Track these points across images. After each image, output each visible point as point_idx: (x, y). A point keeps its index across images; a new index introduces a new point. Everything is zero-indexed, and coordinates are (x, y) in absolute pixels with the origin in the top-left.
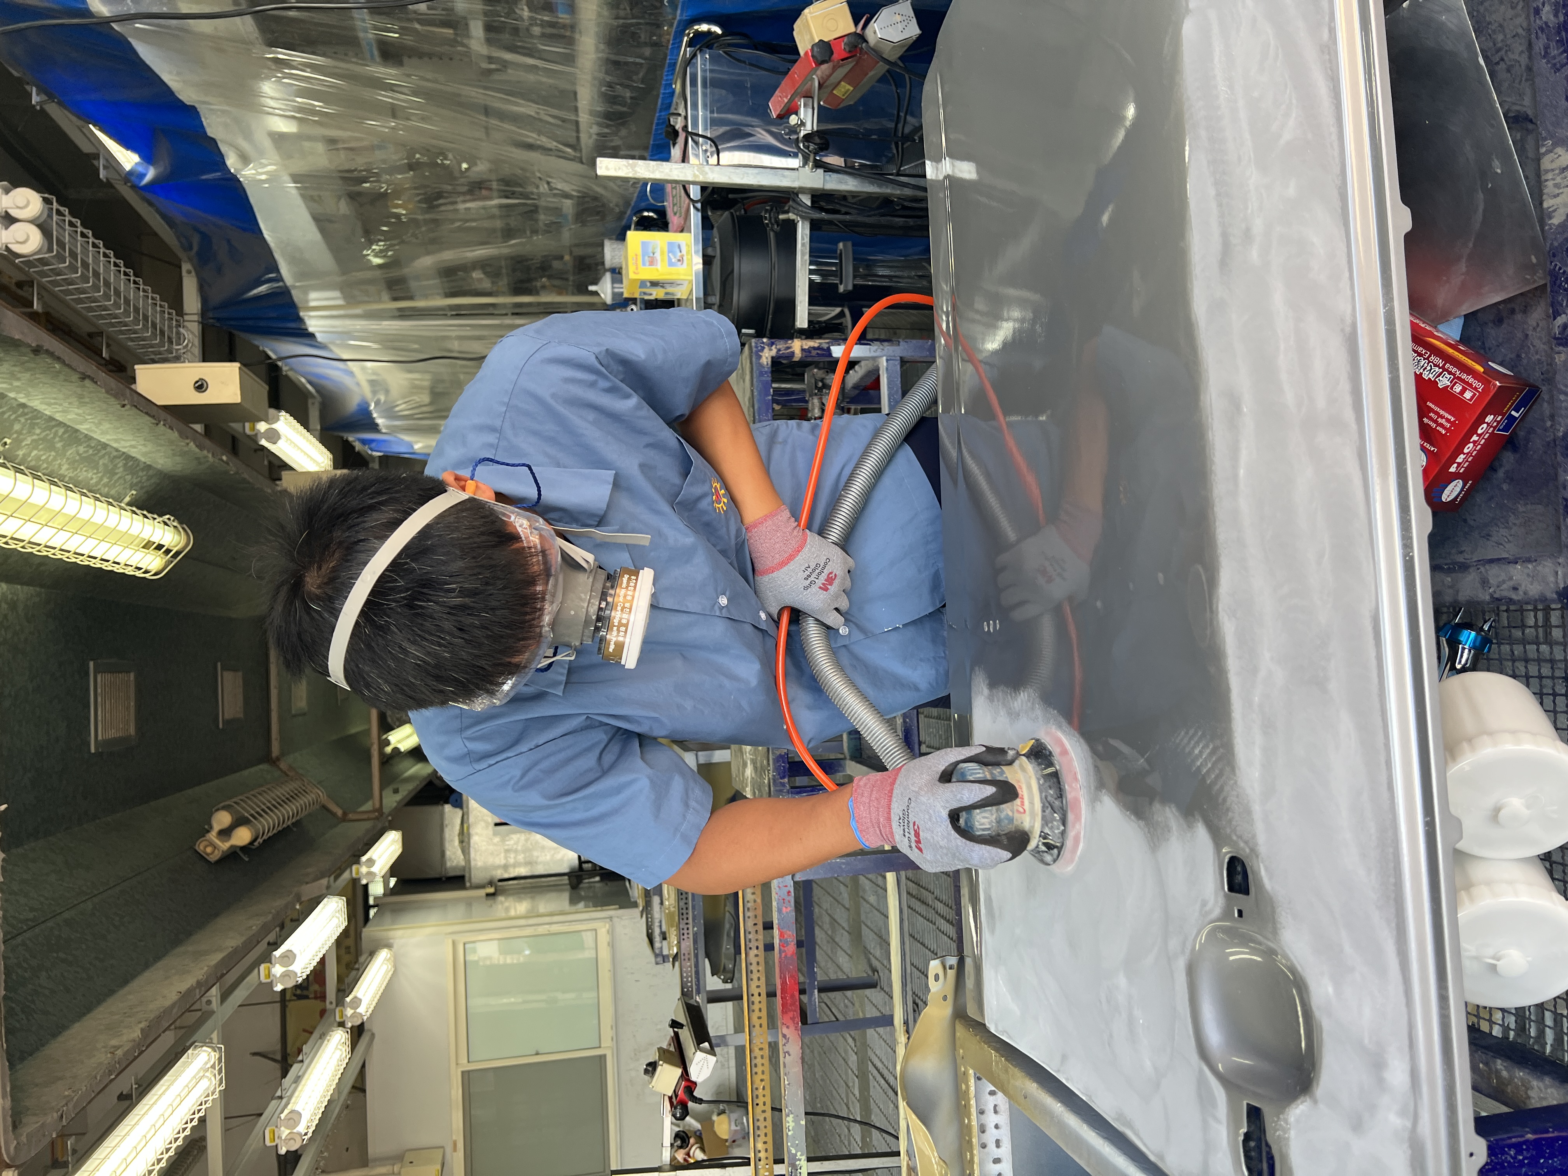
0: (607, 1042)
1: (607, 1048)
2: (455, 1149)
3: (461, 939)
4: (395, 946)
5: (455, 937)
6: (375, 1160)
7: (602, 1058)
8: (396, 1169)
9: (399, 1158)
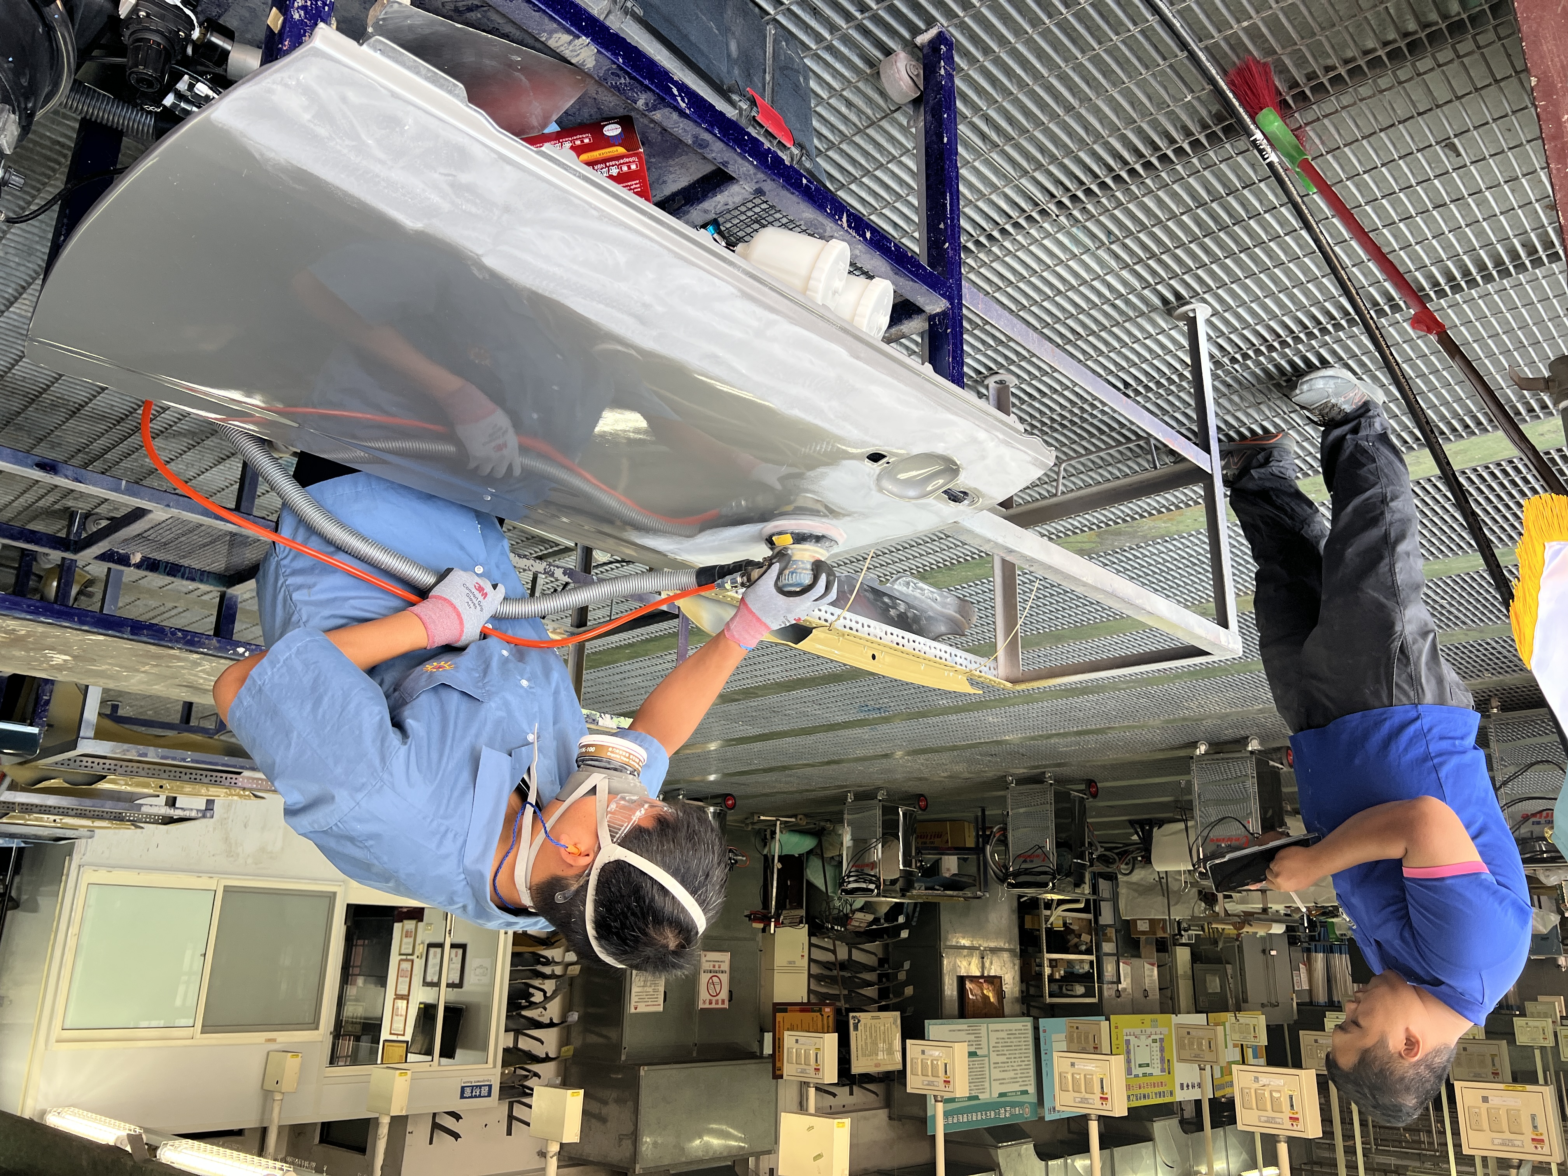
0: (212, 884)
1: (218, 884)
2: (273, 1040)
3: (56, 1031)
4: (44, 1107)
5: (53, 1038)
6: (262, 1120)
7: (227, 890)
8: (278, 1097)
9: (267, 1095)
